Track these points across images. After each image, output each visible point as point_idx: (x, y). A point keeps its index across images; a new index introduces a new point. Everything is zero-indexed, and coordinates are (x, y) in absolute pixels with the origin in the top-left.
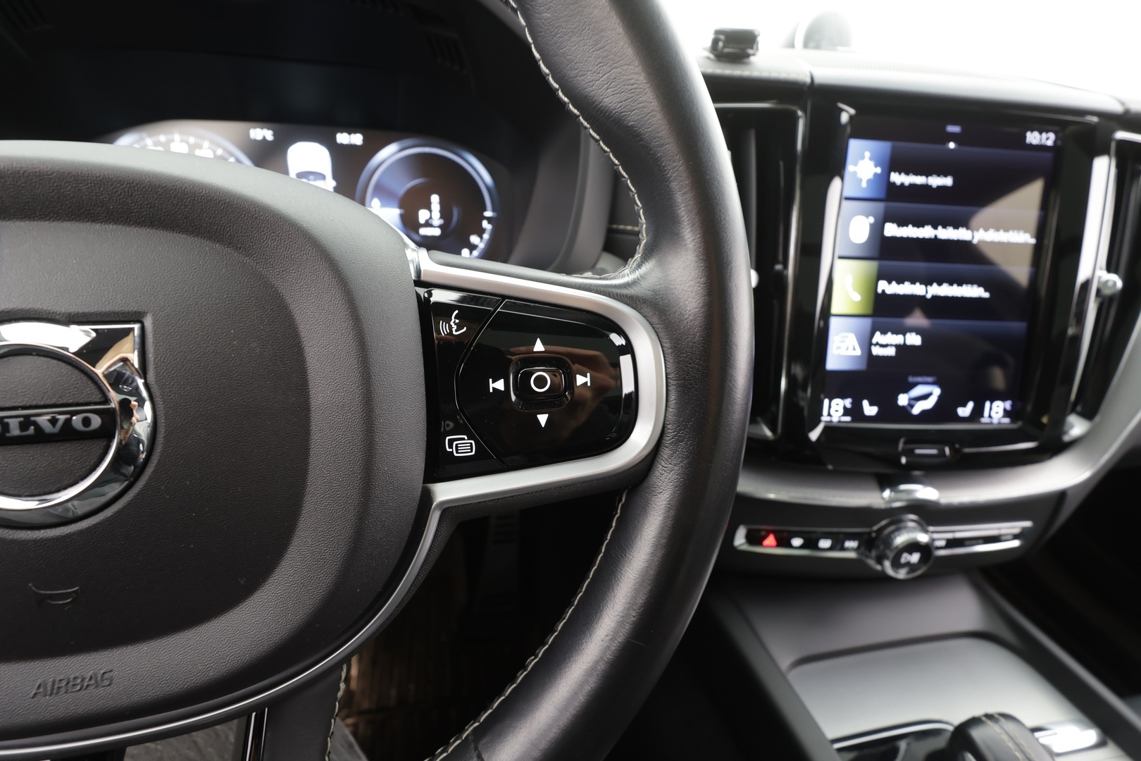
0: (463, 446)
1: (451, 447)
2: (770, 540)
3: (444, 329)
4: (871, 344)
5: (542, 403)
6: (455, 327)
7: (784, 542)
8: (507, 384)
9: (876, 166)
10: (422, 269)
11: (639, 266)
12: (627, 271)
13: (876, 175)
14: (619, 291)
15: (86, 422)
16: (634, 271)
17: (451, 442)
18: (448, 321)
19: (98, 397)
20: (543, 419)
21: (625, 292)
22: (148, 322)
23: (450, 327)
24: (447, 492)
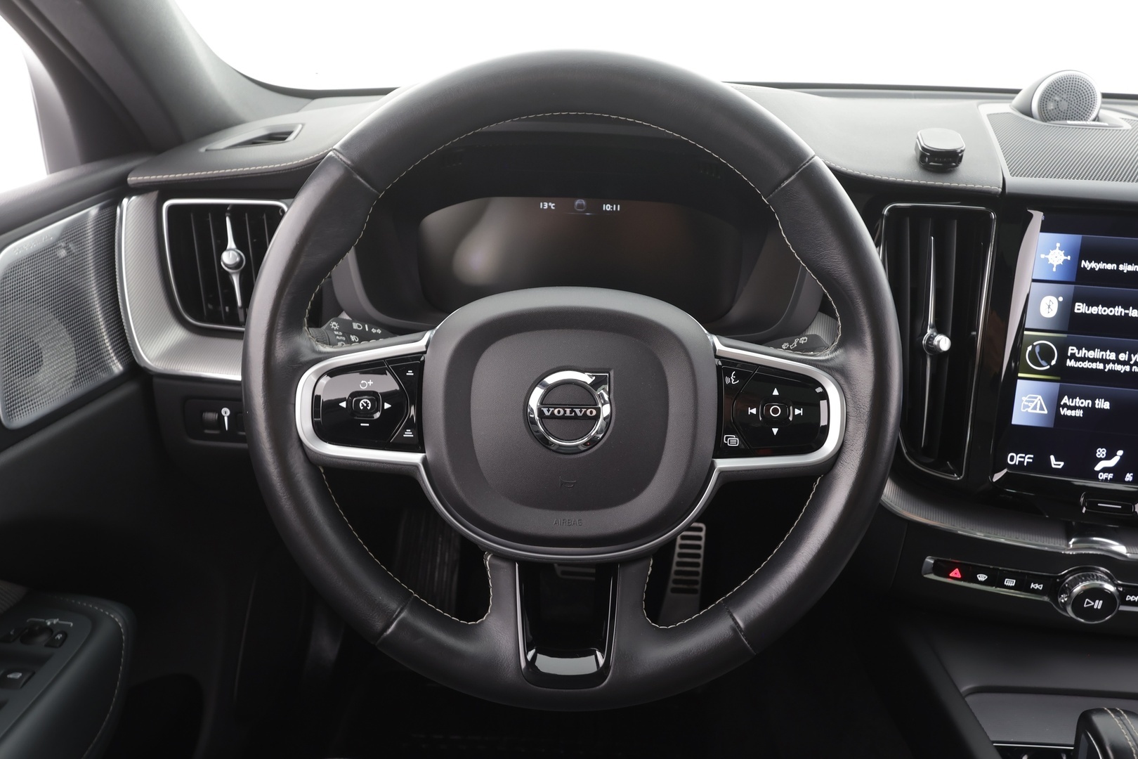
0: (733, 441)
1: (726, 441)
2: (956, 573)
3: (727, 380)
4: (1059, 406)
5: (775, 423)
6: (733, 380)
7: (970, 576)
8: (757, 411)
9: (1066, 255)
10: (717, 349)
11: (836, 350)
12: (828, 352)
13: (1065, 261)
14: (822, 364)
15: (591, 412)
16: (832, 352)
17: (727, 438)
18: (730, 377)
19: (594, 403)
20: (775, 431)
21: (826, 364)
22: (612, 373)
23: (731, 380)
24: (722, 464)
